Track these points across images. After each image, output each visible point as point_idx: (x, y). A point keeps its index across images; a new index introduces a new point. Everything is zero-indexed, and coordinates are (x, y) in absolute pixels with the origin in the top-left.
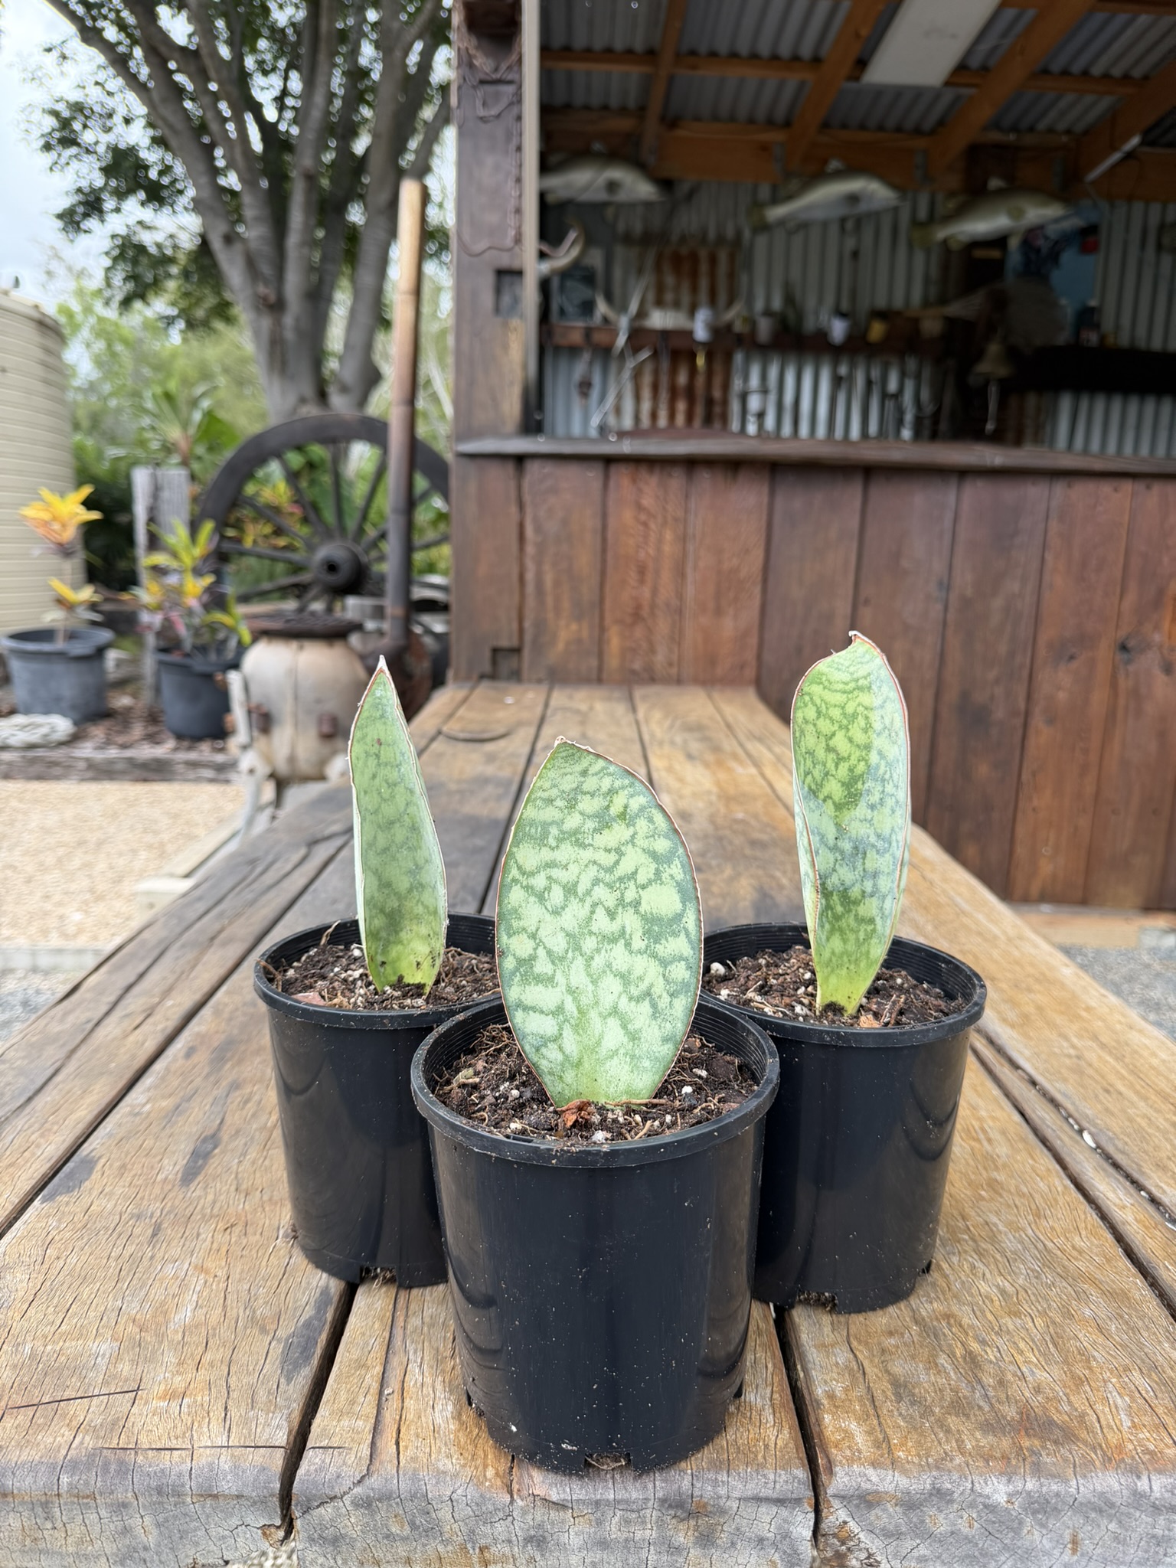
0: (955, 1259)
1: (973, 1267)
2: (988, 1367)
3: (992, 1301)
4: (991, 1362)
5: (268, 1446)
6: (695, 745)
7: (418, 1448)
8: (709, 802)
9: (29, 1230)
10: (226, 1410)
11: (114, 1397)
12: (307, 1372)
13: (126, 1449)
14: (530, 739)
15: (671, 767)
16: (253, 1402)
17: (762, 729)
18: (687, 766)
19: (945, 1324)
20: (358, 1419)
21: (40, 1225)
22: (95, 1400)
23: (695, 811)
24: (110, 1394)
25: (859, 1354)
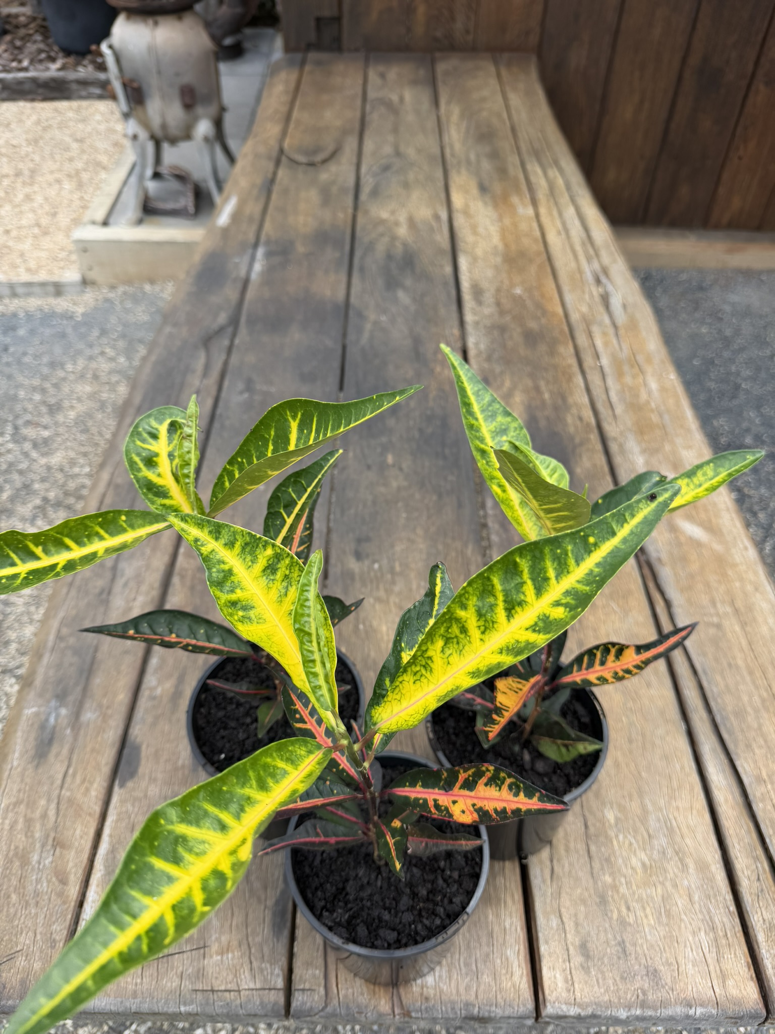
0: (621, 837)
1: (631, 844)
2: (629, 929)
3: (637, 873)
4: (630, 924)
5: (275, 989)
6: (486, 165)
7: (347, 989)
8: (496, 267)
9: (119, 814)
10: (251, 963)
11: (194, 952)
12: (286, 933)
13: (206, 991)
14: (354, 160)
15: (467, 206)
16: (263, 956)
17: (540, 135)
18: (480, 204)
19: (610, 893)
20: (316, 968)
21: (124, 809)
22: (185, 955)
23: (485, 285)
24: (192, 950)
25: (564, 918)
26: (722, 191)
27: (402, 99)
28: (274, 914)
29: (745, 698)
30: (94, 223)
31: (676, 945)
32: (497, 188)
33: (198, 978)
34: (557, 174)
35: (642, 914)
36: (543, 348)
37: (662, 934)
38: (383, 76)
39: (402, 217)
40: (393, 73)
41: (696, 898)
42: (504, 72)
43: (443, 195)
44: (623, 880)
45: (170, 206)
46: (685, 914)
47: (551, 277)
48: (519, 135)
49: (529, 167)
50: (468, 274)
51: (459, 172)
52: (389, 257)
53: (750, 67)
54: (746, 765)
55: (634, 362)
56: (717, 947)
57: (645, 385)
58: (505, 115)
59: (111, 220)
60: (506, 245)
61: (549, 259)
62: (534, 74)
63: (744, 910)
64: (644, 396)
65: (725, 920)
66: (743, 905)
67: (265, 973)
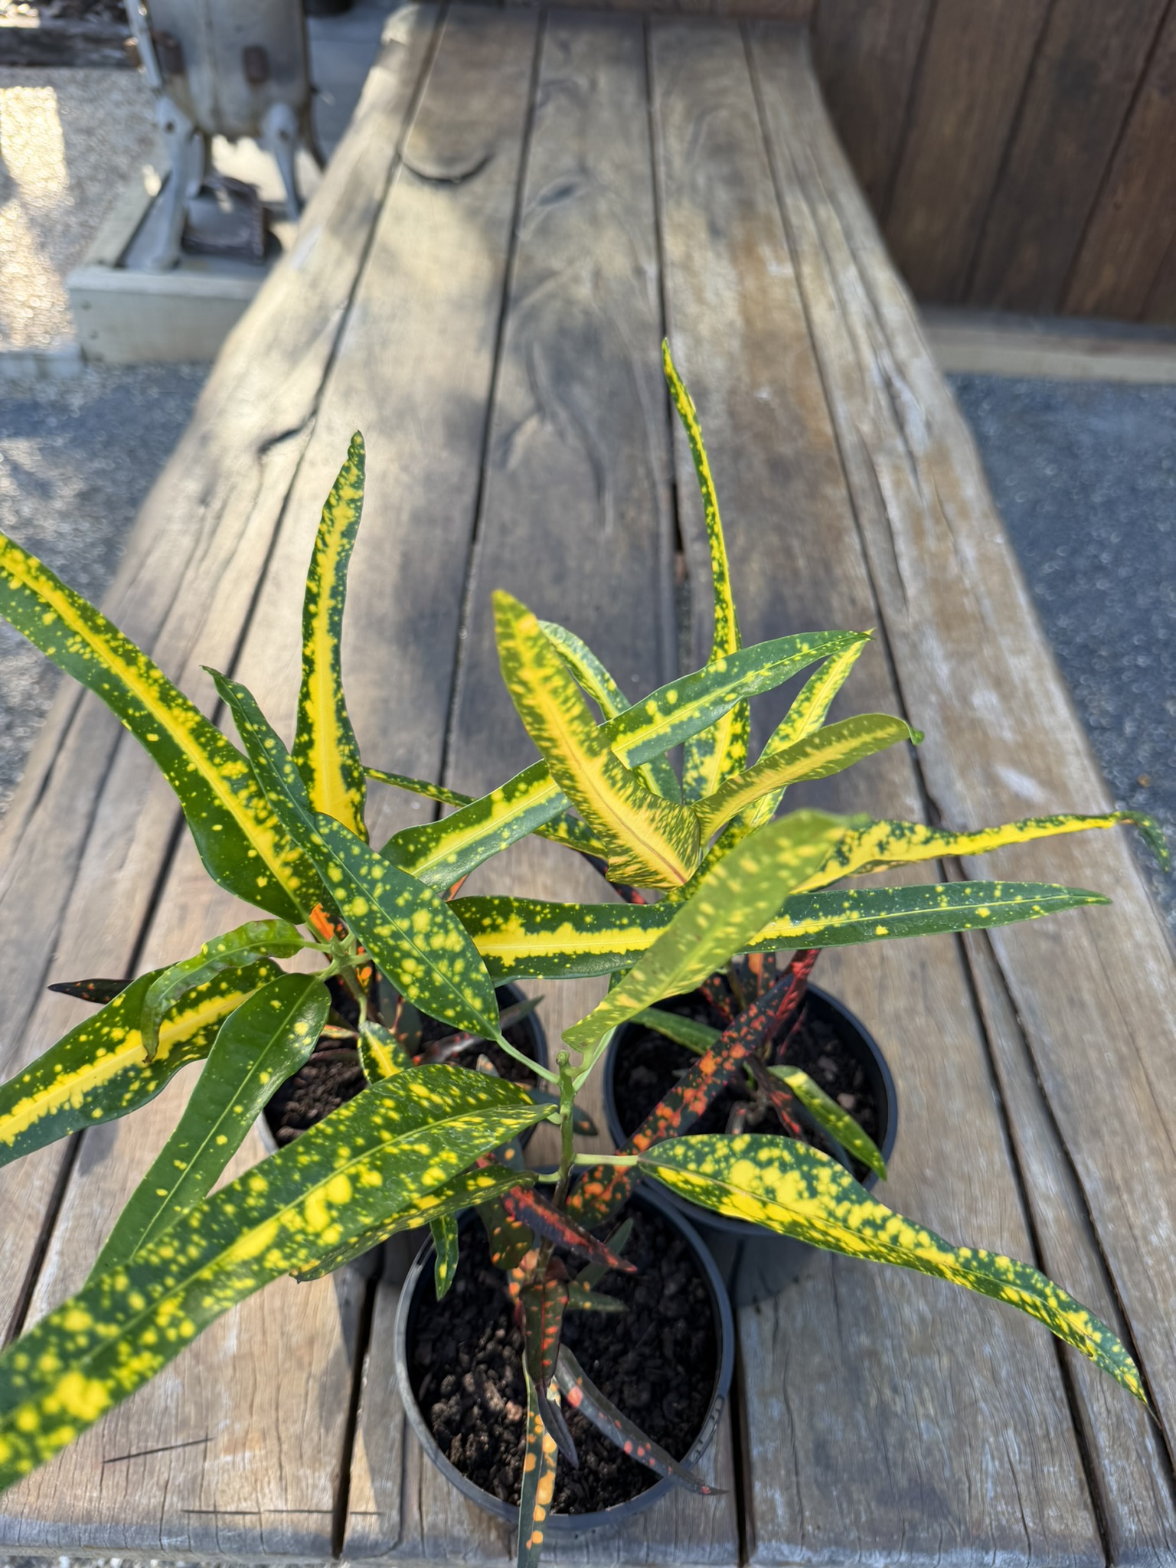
2: (895, 1423)
3: (910, 1332)
4: (896, 1415)
5: (318, 1512)
6: (723, 196)
7: (436, 1514)
8: (731, 356)
9: (77, 1218)
10: (281, 1466)
11: (188, 1449)
12: (340, 1419)
13: (207, 1512)
14: (513, 176)
15: (688, 257)
16: (301, 1457)
17: (809, 152)
18: (710, 255)
19: (866, 1363)
20: (387, 1479)
21: (86, 1210)
22: (174, 1453)
23: (711, 382)
24: (184, 1445)
25: (791, 1404)
26: (1087, 256)
27: (593, 85)
28: (323, 1388)
29: (1093, 1055)
30: (101, 262)
31: (968, 1450)
32: (738, 231)
33: (194, 1491)
34: (833, 214)
35: (917, 1400)
36: (798, 486)
37: (946, 1431)
38: (565, 47)
39: (585, 270)
40: (581, 43)
41: (1004, 1374)
42: (756, 50)
43: (651, 239)
44: (888, 1343)
45: (223, 241)
46: (985, 1401)
47: (815, 375)
48: (776, 149)
49: (789, 200)
50: (685, 364)
51: (679, 204)
52: (563, 331)
53: (1140, 64)
54: (1090, 1162)
55: (939, 514)
56: (1033, 1454)
57: (957, 551)
58: (755, 117)
59: (130, 260)
60: (748, 321)
61: (814, 347)
62: (803, 56)
63: (1077, 1394)
64: (954, 569)
65: (1048, 1410)
66: (1076, 1387)
67: (304, 1484)
